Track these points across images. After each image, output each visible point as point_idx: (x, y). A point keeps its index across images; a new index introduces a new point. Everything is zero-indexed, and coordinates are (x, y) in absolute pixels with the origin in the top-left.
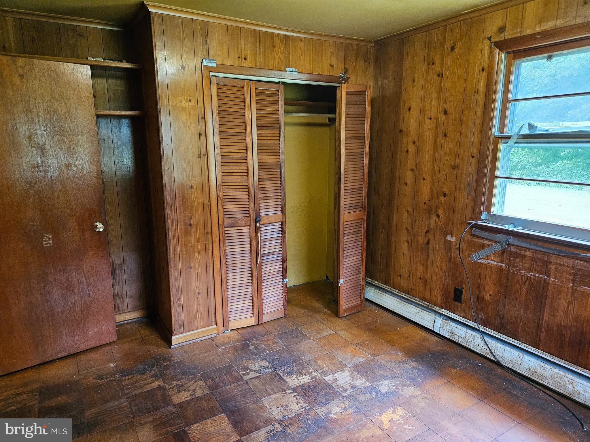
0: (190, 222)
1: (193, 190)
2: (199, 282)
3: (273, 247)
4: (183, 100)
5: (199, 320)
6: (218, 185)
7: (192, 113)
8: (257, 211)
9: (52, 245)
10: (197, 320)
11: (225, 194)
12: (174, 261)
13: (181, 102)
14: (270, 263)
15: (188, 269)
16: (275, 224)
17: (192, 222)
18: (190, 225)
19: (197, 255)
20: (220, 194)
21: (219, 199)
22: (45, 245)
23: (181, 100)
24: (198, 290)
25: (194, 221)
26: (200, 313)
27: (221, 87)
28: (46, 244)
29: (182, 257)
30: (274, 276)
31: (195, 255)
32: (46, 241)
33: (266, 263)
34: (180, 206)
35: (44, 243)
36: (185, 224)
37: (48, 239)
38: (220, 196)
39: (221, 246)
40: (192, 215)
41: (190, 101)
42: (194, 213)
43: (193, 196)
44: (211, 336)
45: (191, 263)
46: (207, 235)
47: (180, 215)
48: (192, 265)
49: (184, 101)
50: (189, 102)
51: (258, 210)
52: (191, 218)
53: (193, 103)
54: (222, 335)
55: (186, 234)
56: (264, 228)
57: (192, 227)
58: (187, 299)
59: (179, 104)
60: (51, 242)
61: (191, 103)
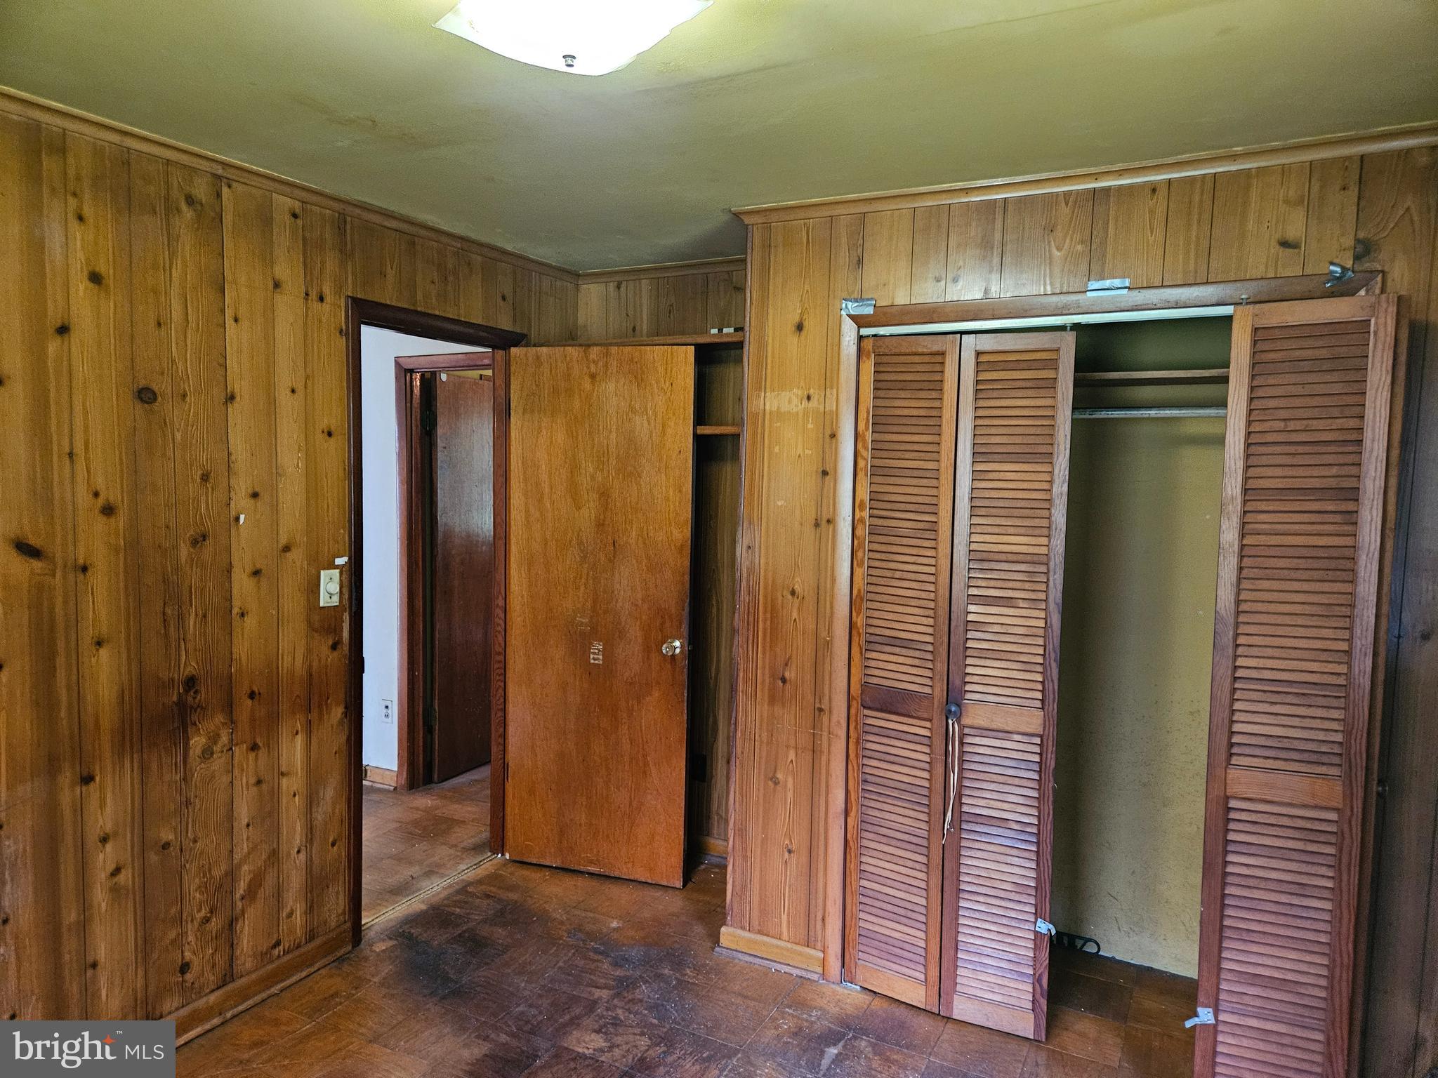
0: (783, 674)
1: (797, 602)
2: (793, 825)
3: (1006, 806)
4: (794, 397)
5: (784, 917)
6: (854, 598)
7: (810, 426)
8: (953, 684)
9: (601, 662)
10: (780, 915)
11: (871, 621)
12: (742, 753)
13: (790, 402)
14: (992, 848)
15: (770, 782)
16: (1017, 737)
17: (787, 675)
18: (784, 680)
19: (792, 756)
20: (859, 619)
21: (854, 633)
22: (592, 661)
23: (790, 398)
24: (787, 842)
25: (793, 675)
26: (789, 900)
27: (885, 359)
28: (594, 659)
29: (760, 749)
30: (1002, 894)
31: (787, 757)
32: (595, 653)
33: (977, 845)
34: (765, 630)
35: (592, 656)
36: (773, 675)
37: (597, 651)
38: (859, 624)
39: (850, 752)
40: (790, 658)
41: (809, 398)
42: (795, 652)
43: (795, 615)
44: (804, 974)
45: (778, 771)
46: (820, 715)
47: (764, 653)
48: (780, 776)
49: (795, 401)
50: (805, 401)
51: (958, 682)
52: (786, 665)
53: (813, 404)
54: (833, 986)
55: (772, 700)
56: (977, 740)
57: (788, 685)
58: (761, 853)
59: (785, 407)
60: (601, 657)
61: (811, 402)
